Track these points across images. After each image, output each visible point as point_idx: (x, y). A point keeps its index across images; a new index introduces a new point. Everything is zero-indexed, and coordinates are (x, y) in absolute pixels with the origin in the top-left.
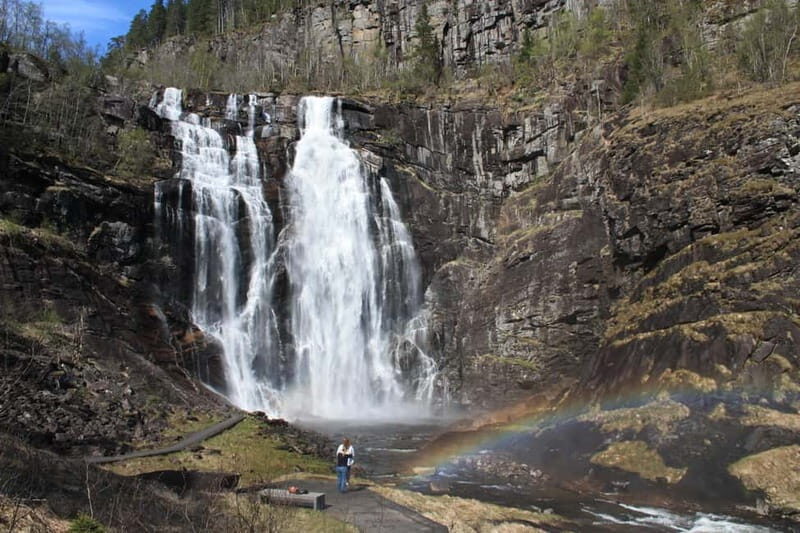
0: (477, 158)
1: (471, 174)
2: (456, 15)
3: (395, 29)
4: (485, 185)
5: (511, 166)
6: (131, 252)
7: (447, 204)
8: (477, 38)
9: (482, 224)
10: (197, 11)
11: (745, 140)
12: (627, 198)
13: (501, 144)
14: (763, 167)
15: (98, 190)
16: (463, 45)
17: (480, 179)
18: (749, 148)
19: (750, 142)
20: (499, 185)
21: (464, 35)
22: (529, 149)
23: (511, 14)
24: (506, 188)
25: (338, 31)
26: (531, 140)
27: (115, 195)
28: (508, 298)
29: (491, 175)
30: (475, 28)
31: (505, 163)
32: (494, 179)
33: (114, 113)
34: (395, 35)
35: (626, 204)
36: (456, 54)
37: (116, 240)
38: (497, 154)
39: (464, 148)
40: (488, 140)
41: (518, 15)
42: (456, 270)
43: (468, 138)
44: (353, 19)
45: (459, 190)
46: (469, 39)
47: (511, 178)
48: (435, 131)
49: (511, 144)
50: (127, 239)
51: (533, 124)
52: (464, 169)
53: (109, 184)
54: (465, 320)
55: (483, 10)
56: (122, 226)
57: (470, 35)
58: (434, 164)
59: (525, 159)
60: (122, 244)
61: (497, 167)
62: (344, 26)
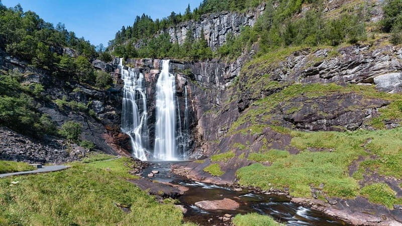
0: (217, 78)
1: (215, 83)
2: (214, 29)
3: (195, 35)
4: (219, 87)
5: (227, 80)
6: (102, 110)
7: (207, 94)
8: (220, 37)
9: (217, 100)
10: (135, 30)
11: (272, 70)
12: (241, 90)
13: (224, 73)
14: (275, 78)
15: (90, 91)
16: (216, 40)
17: (217, 85)
18: (273, 72)
19: (273, 71)
20: (223, 87)
21: (216, 36)
22: (232, 74)
23: (231, 28)
24: (226, 87)
25: (176, 37)
26: (233, 72)
27: (96, 92)
28: (222, 123)
29: (221, 83)
30: (220, 34)
31: (225, 79)
32: (222, 85)
33: (98, 67)
34: (195, 37)
35: (241, 91)
36: (214, 43)
37: (96, 106)
38: (223, 76)
39: (213, 75)
40: (220, 72)
41: (234, 28)
42: (208, 114)
43: (214, 71)
44: (181, 32)
45: (211, 89)
46: (218, 37)
47: (227, 85)
48: (204, 69)
49: (227, 73)
50: (100, 106)
51: (234, 66)
52: (213, 82)
53: (94, 89)
54: (210, 130)
55: (222, 27)
56: (98, 102)
57: (218, 36)
58: (204, 80)
59: (231, 78)
60: (98, 108)
61: (223, 80)
62: (179, 34)
